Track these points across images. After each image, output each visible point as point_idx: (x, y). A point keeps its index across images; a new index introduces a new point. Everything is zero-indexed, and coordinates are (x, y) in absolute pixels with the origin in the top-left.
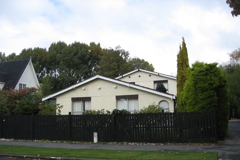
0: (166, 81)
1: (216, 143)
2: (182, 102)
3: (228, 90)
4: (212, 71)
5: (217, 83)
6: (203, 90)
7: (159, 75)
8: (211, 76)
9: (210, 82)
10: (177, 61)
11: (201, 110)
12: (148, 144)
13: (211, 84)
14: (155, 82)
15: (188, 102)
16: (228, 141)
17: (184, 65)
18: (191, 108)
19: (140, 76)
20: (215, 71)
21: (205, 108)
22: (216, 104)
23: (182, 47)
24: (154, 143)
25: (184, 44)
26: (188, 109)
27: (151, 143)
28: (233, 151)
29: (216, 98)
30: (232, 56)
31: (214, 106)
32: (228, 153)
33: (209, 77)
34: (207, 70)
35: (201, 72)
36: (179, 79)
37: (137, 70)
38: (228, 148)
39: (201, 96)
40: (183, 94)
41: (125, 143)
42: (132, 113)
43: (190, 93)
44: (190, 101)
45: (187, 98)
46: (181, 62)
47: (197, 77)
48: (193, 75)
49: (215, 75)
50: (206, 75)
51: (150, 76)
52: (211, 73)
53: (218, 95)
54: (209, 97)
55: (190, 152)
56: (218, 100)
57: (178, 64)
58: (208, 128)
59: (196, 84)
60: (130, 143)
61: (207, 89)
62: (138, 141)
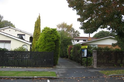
0: (24, 35)
1: (53, 68)
2: (37, 46)
3: (60, 42)
4: (54, 32)
5: (56, 39)
6: (49, 41)
7: (21, 31)
8: (53, 35)
9: (52, 37)
10: (35, 25)
11: (47, 51)
12: (18, 67)
13: (53, 39)
14: (18, 35)
15: (40, 46)
16: (57, 67)
17: (38, 27)
18: (42, 49)
19: (10, 31)
20: (56, 32)
21: (49, 50)
22: (54, 49)
23: (38, 18)
24: (21, 67)
25: (39, 17)
26: (40, 50)
27: (19, 67)
28: (62, 71)
29: (55, 46)
30: (57, 26)
31: (53, 49)
32: (60, 72)
33: (52, 35)
34: (52, 31)
35: (48, 32)
36: (35, 34)
37: (9, 27)
38: (59, 70)
39: (47, 44)
40: (38, 42)
41: (4, 67)
42: (9, 50)
43: (42, 42)
44: (41, 46)
45: (40, 45)
46: (37, 26)
47: (47, 34)
48: (44, 33)
49: (55, 35)
50: (51, 34)
51: (16, 31)
52: (54, 33)
53: (55, 44)
54: (51, 45)
55: (41, 71)
56: (55, 47)
57: (35, 27)
58: (49, 60)
59: (46, 38)
60: (7, 67)
61: (51, 41)
62: (12, 66)
